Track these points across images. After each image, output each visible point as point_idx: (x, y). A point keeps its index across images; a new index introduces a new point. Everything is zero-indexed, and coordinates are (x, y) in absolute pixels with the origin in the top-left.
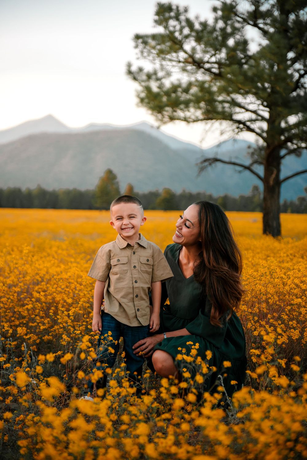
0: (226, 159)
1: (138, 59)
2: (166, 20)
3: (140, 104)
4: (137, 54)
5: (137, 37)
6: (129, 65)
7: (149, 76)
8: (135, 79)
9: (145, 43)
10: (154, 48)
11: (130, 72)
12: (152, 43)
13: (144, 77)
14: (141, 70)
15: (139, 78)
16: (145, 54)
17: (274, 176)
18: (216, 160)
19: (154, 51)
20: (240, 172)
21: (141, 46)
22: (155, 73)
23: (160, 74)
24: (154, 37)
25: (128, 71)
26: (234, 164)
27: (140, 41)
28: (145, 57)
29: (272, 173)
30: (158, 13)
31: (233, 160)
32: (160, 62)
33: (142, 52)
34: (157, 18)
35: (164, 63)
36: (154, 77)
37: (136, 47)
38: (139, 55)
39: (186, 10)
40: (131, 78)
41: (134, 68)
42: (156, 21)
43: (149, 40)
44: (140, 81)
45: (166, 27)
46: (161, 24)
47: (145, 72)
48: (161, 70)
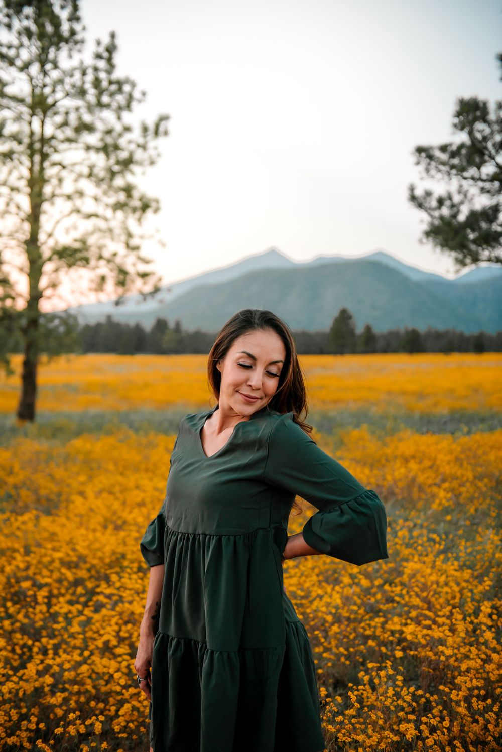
1: (422, 178)
2: (471, 124)
3: (424, 241)
4: (420, 172)
5: (420, 150)
6: (412, 189)
7: (441, 202)
8: (420, 206)
9: (430, 157)
10: (444, 164)
11: (413, 198)
12: (444, 157)
13: (434, 204)
14: (428, 194)
15: (426, 205)
16: (433, 172)
19: (442, 167)
21: (424, 161)
23: (457, 198)
24: (443, 148)
25: (409, 197)
27: (423, 154)
28: (433, 177)
30: (458, 114)
32: (459, 181)
33: (427, 170)
34: (456, 121)
35: (464, 183)
36: (448, 203)
37: (418, 163)
38: (424, 174)
39: (500, 107)
40: (415, 205)
41: (419, 192)
42: (455, 126)
43: (437, 153)
44: (427, 210)
45: (471, 133)
46: (462, 129)
47: (436, 195)
48: (459, 192)
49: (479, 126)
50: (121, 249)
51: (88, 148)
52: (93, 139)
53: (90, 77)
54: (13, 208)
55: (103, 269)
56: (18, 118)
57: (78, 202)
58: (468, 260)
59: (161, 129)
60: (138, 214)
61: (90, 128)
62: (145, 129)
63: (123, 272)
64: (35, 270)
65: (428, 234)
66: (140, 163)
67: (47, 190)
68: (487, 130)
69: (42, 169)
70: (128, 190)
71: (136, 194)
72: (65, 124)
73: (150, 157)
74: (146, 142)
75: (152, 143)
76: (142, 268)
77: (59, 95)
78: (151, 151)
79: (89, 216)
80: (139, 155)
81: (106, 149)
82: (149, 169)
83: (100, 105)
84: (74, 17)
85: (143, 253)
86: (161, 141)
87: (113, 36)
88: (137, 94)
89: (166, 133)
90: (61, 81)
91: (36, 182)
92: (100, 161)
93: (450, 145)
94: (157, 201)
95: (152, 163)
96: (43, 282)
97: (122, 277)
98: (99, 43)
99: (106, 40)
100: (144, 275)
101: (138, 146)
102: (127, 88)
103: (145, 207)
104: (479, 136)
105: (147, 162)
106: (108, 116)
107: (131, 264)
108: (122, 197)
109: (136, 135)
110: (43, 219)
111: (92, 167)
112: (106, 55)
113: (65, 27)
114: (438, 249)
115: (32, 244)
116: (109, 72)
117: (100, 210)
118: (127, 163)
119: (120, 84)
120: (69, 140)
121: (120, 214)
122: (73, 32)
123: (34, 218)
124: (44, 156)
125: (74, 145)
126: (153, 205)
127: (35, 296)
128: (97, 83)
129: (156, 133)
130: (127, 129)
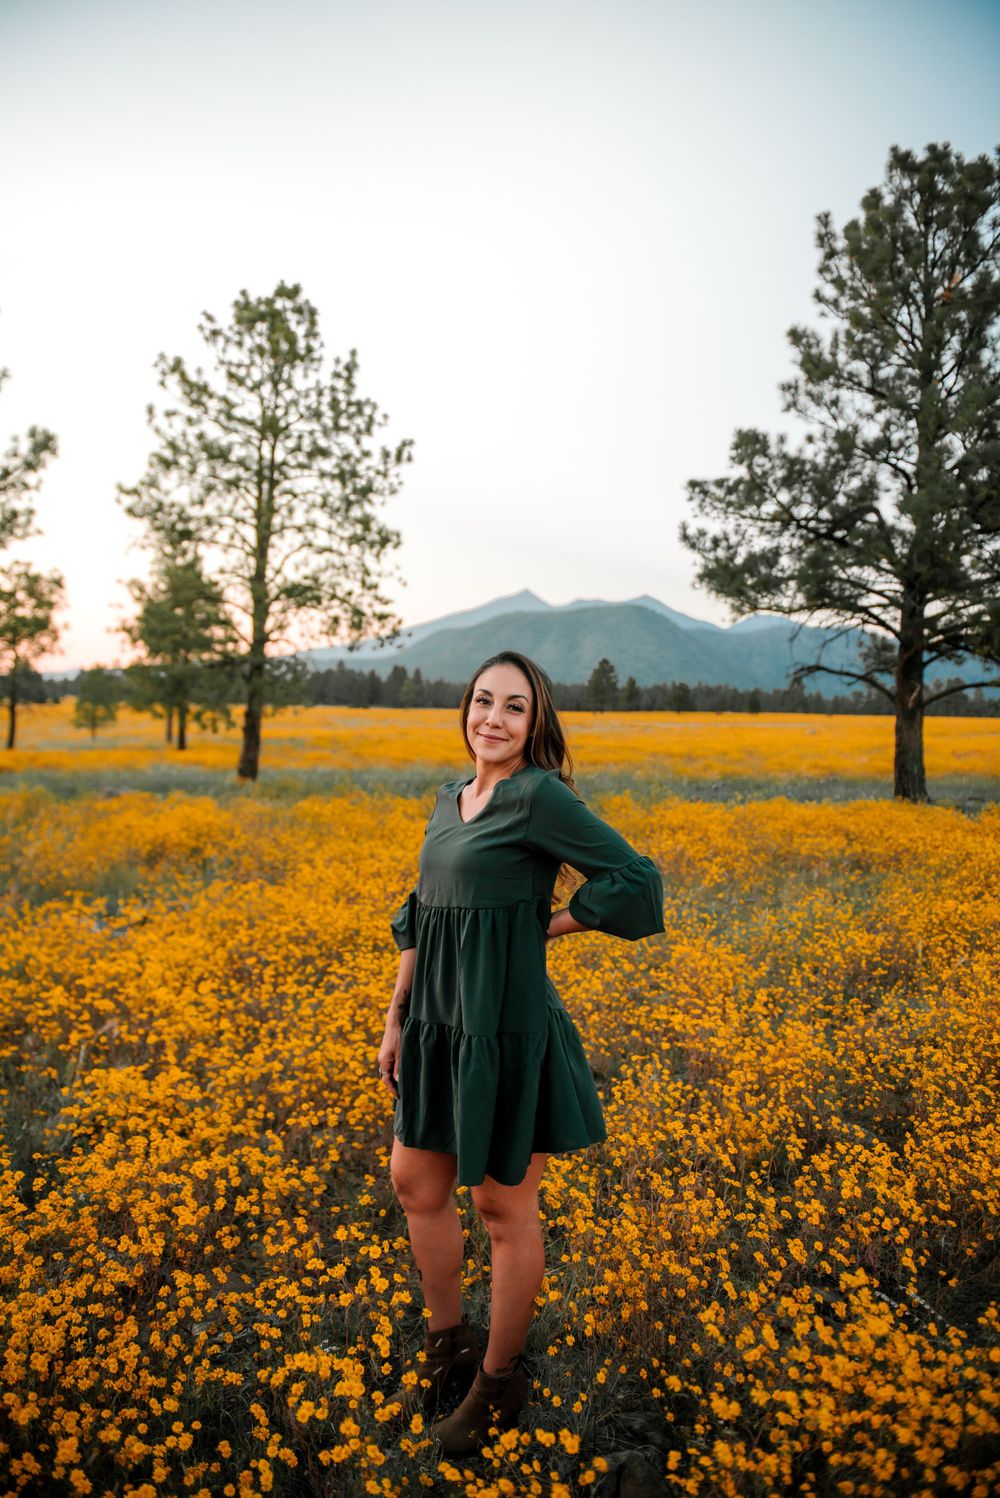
0: (837, 668)
1: (695, 516)
2: (751, 456)
3: (698, 585)
4: (693, 509)
5: (693, 484)
6: (684, 527)
7: (716, 542)
8: (693, 546)
9: (705, 493)
10: (720, 500)
11: (685, 537)
12: (720, 493)
13: (709, 544)
14: (702, 534)
15: (700, 545)
16: (708, 509)
17: (915, 694)
18: (818, 668)
19: (717, 504)
20: (849, 684)
21: (698, 498)
22: (727, 539)
23: (734, 539)
24: (720, 483)
25: (681, 536)
26: (848, 674)
27: (697, 489)
28: (707, 514)
29: (912, 691)
30: (737, 446)
31: (846, 669)
33: (701, 507)
34: (734, 453)
35: (742, 522)
36: (724, 544)
37: (691, 499)
38: (697, 511)
39: (782, 440)
40: (688, 545)
41: (692, 531)
42: (733, 459)
43: (713, 489)
44: (702, 551)
45: (750, 467)
46: (741, 462)
47: (710, 535)
48: (736, 532)
49: (759, 460)
50: (357, 588)
51: (323, 475)
52: (328, 465)
53: (326, 399)
54: (237, 542)
55: (337, 610)
56: (248, 442)
57: (310, 535)
58: (746, 608)
59: (405, 455)
60: (375, 550)
61: (324, 453)
62: (386, 454)
63: (358, 613)
64: (260, 611)
65: (701, 577)
66: (381, 492)
67: (276, 521)
68: (768, 465)
69: (271, 497)
70: (366, 522)
71: (374, 527)
72: (298, 448)
73: (391, 485)
74: (387, 470)
75: (392, 472)
76: (380, 609)
77: (293, 417)
78: (392, 479)
79: (321, 551)
80: (379, 483)
81: (342, 477)
82: (390, 499)
83: (337, 428)
84: (311, 334)
85: (381, 592)
86: (404, 467)
87: (353, 353)
88: (378, 417)
89: (409, 459)
90: (295, 402)
91: (264, 514)
92: (335, 489)
93: (727, 480)
94: (398, 535)
95: (393, 492)
96: (270, 624)
97: (356, 619)
98: (337, 361)
99: (346, 359)
100: (382, 617)
101: (378, 473)
102: (367, 410)
103: (384, 541)
104: (759, 471)
105: (387, 492)
106: (346, 441)
107: (366, 604)
108: (359, 529)
109: (376, 461)
110: (271, 552)
111: (325, 497)
112: (345, 374)
113: (301, 344)
114: (713, 593)
115: (258, 580)
116: (348, 392)
117: (335, 544)
118: (365, 492)
119: (359, 405)
120: (301, 466)
121: (355, 548)
122: (309, 350)
123: (261, 552)
124: (274, 483)
125: (306, 472)
126: (394, 538)
127: (261, 639)
128: (334, 404)
129: (399, 458)
130: (366, 454)
